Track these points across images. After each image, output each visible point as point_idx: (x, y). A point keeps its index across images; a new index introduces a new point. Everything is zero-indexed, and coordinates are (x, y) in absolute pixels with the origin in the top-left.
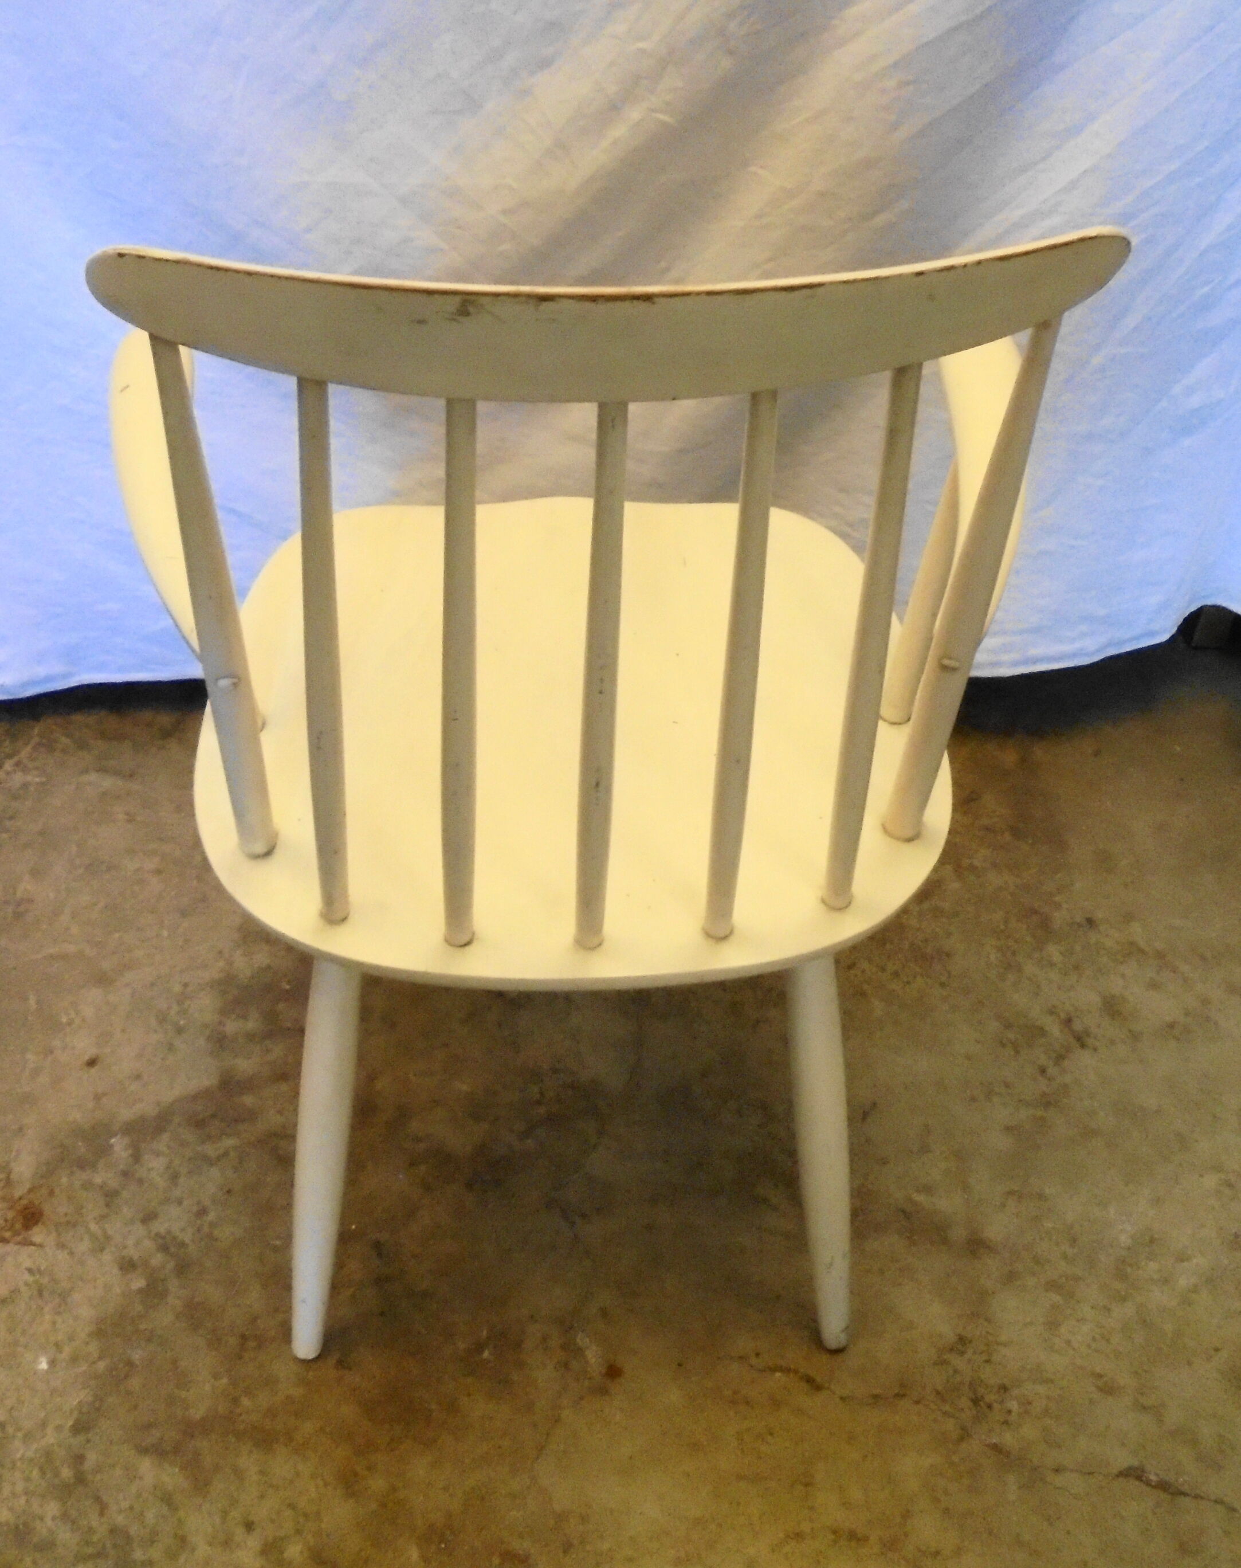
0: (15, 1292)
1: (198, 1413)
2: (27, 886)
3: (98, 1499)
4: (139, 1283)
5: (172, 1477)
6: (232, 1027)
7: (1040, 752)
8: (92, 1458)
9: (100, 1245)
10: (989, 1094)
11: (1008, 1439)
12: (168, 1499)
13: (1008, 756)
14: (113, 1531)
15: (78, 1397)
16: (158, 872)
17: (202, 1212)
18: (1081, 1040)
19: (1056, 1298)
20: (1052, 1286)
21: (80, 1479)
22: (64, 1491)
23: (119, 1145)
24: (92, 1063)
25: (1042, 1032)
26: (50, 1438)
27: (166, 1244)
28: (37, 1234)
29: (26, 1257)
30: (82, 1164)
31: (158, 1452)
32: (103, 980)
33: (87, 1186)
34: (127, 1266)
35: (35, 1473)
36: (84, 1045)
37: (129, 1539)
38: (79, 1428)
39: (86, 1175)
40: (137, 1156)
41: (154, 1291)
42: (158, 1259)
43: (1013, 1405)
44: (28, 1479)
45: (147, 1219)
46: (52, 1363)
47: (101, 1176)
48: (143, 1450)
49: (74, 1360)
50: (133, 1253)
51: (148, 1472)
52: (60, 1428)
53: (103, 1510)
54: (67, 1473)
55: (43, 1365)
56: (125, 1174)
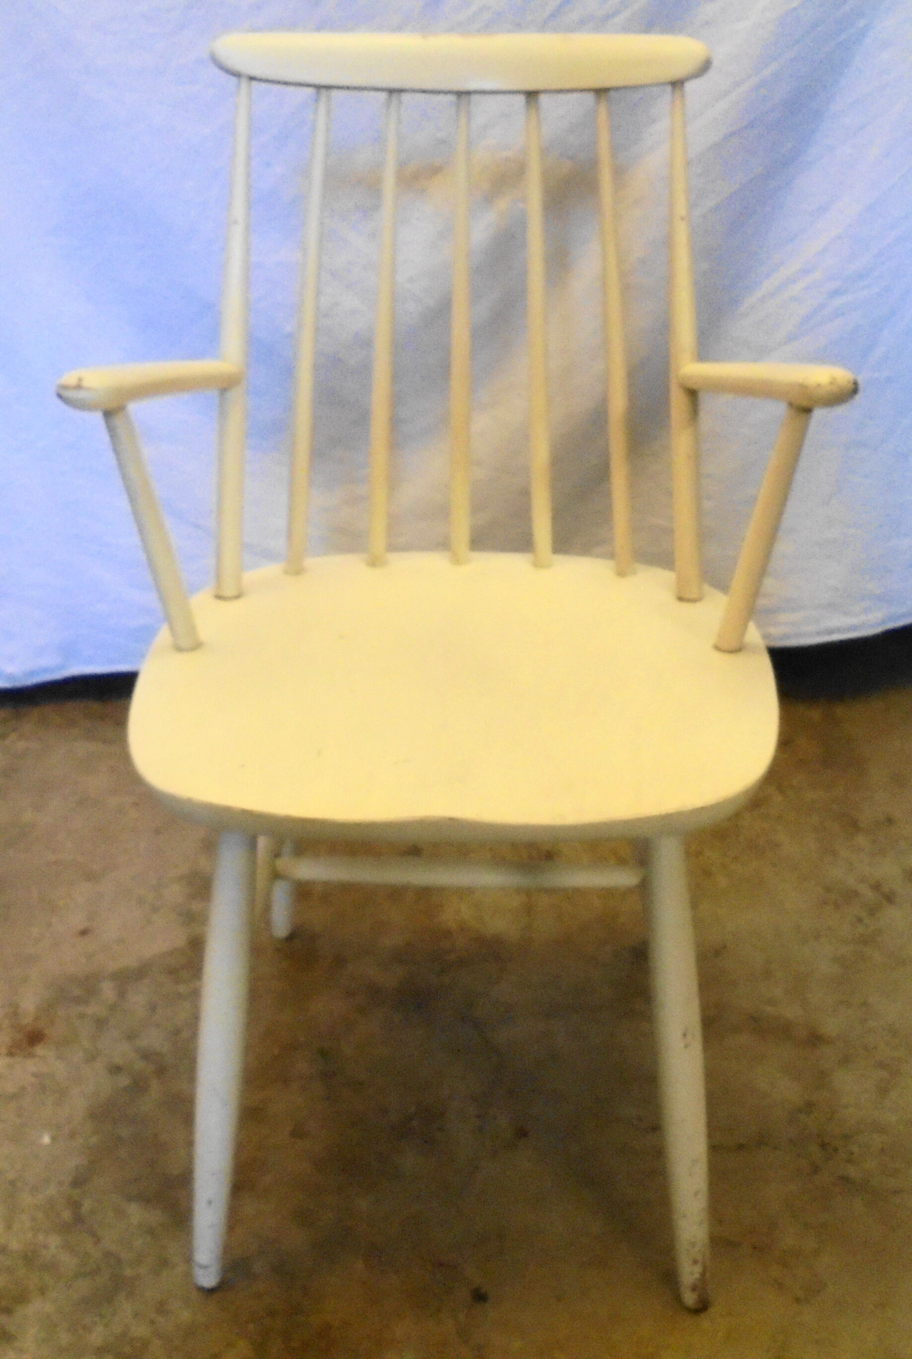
0: (23, 1088)
2: (28, 816)
3: (94, 1235)
4: (124, 1081)
5: (155, 1216)
6: (199, 906)
7: (840, 710)
8: (87, 1205)
9: (91, 1057)
10: (817, 937)
11: (852, 1171)
12: (151, 1232)
13: (815, 714)
14: (108, 1254)
15: (74, 1162)
16: (136, 804)
17: (177, 1031)
18: (890, 898)
19: (884, 1074)
20: (881, 1065)
21: (78, 1219)
22: (65, 1229)
23: (108, 990)
24: (84, 933)
25: (856, 894)
26: (52, 1190)
27: (146, 1055)
28: (39, 1050)
29: (30, 1066)
30: (77, 1000)
31: (145, 1199)
32: (91, 877)
33: (82, 1016)
34: (116, 1070)
35: (40, 1215)
36: (78, 920)
37: (119, 1261)
38: (78, 1182)
39: (81, 1009)
40: (122, 994)
41: (139, 1086)
42: (140, 1065)
43: (855, 1149)
44: (34, 1219)
45: (131, 1037)
46: (53, 1139)
47: (93, 1009)
48: (129, 1199)
49: (72, 1135)
50: (118, 1060)
51: (136, 1213)
52: (61, 1183)
53: (98, 1241)
54: (67, 1215)
55: (46, 1139)
56: (112, 1008)
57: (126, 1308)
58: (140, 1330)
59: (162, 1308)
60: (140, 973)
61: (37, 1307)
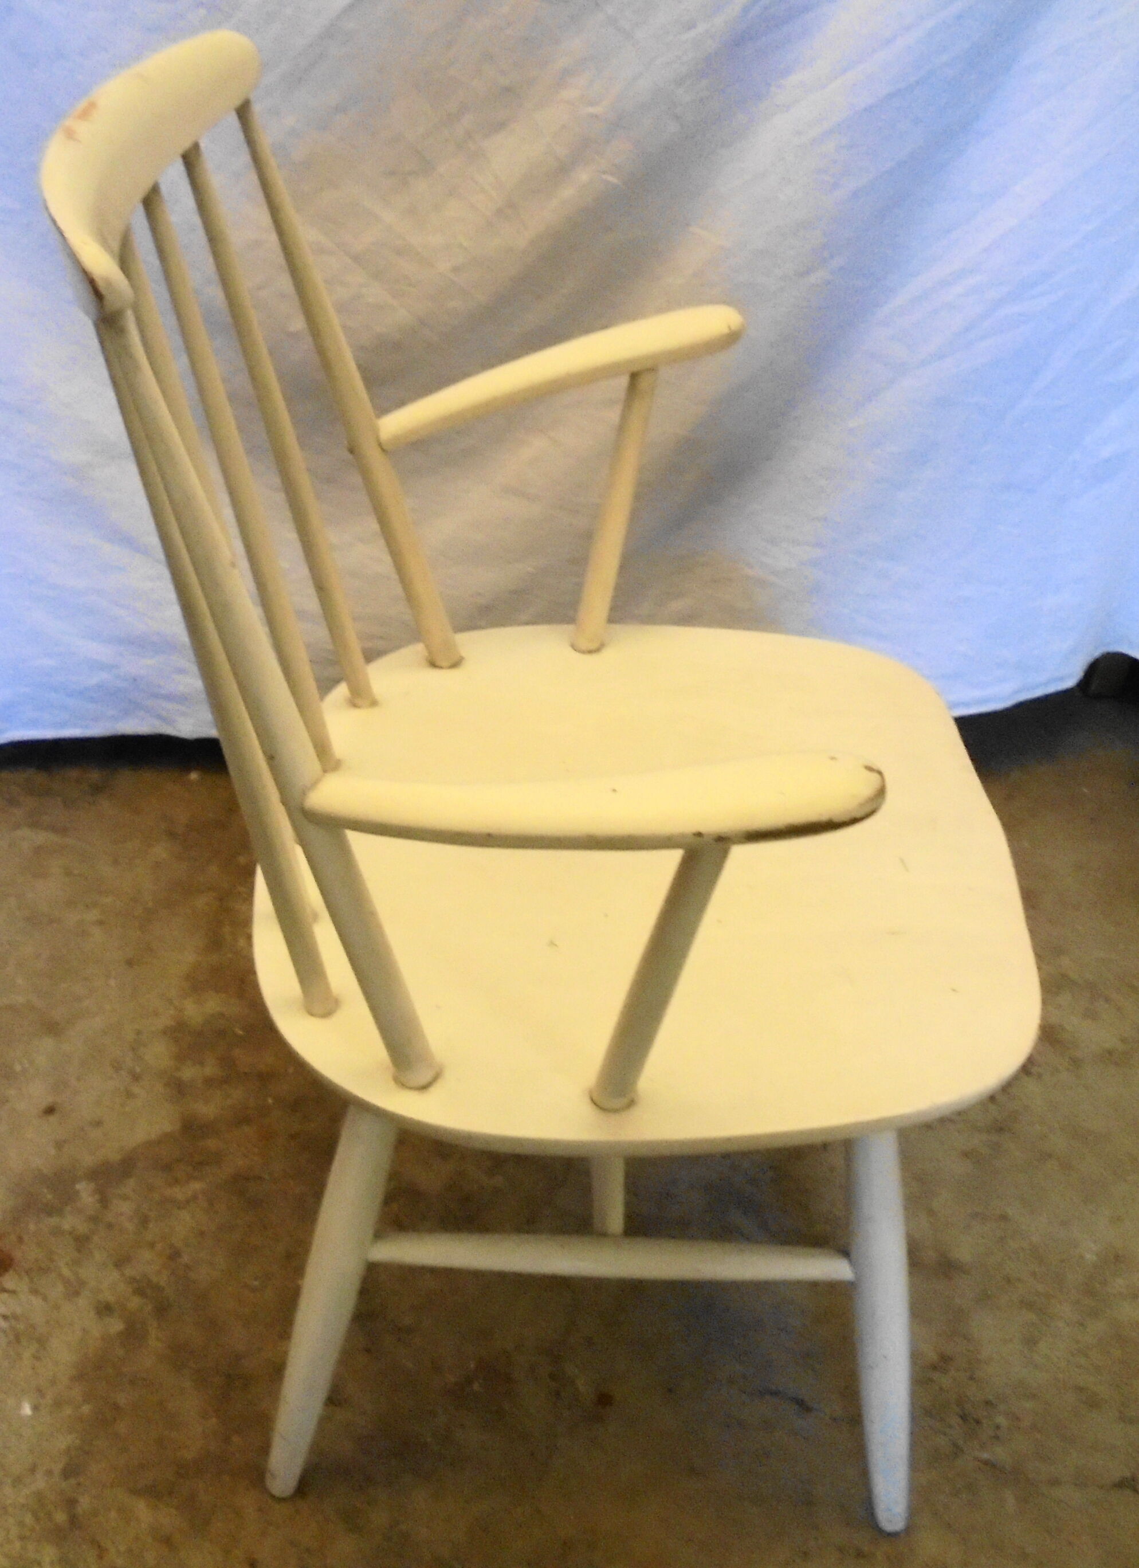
1: (190, 1453)
3: (95, 1543)
4: (116, 1325)
5: (169, 1518)
6: (188, 1073)
8: (85, 1503)
9: (74, 1290)
11: (999, 1454)
12: (167, 1540)
15: (65, 1441)
16: (100, 923)
17: (175, 1255)
21: (74, 1521)
22: (58, 1536)
23: (85, 1191)
24: (50, 1110)
26: (40, 1483)
27: (142, 1287)
28: (9, 1281)
30: (50, 1210)
31: (153, 1493)
32: (52, 1028)
34: (104, 1309)
35: (29, 1519)
36: (41, 1092)
38: (70, 1472)
39: (53, 1221)
40: (104, 1202)
41: (134, 1334)
42: (135, 1302)
43: (1001, 1420)
44: (21, 1524)
45: (120, 1262)
46: (35, 1408)
47: (69, 1222)
48: (136, 1492)
49: (58, 1404)
50: (109, 1297)
51: (144, 1513)
52: (49, 1473)
54: (61, 1517)
55: (27, 1410)
56: (94, 1219)
60: (123, 1168)
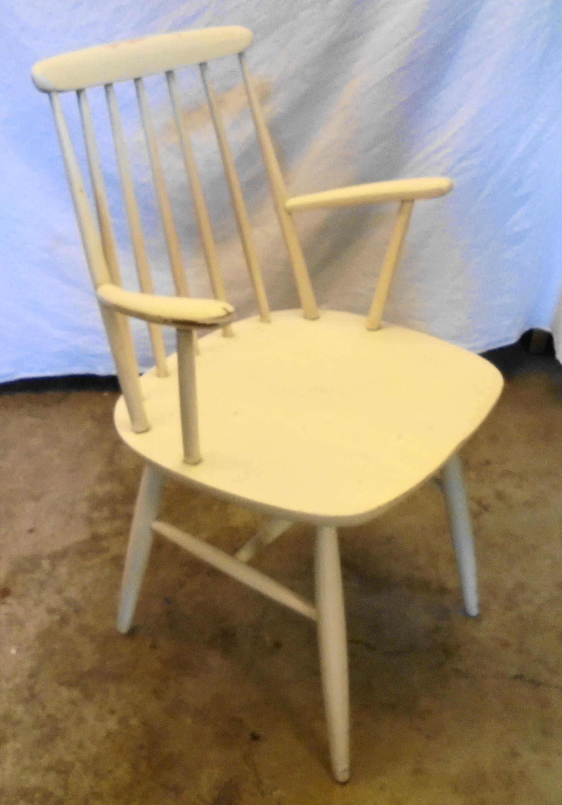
1: (86, 667)
3: (42, 705)
4: (56, 617)
5: (75, 693)
6: (96, 515)
8: (38, 688)
9: (37, 603)
12: (73, 703)
14: (49, 716)
15: (29, 664)
17: (85, 588)
18: (484, 508)
21: (33, 696)
22: (26, 701)
23: (46, 564)
24: (31, 531)
26: (18, 680)
27: (68, 602)
28: (9, 600)
29: (4, 609)
30: (28, 571)
31: (69, 685)
32: (36, 498)
33: (31, 580)
34: (51, 611)
35: (12, 694)
36: (27, 524)
37: (56, 719)
38: (33, 675)
39: (30, 575)
40: (54, 566)
41: (64, 621)
44: (9, 696)
45: (60, 591)
46: (18, 650)
47: (38, 575)
48: (61, 684)
49: (28, 649)
50: (53, 606)
51: (64, 692)
52: (22, 676)
53: (44, 708)
54: (26, 694)
55: (13, 651)
56: (49, 575)
57: (61, 745)
58: (68, 758)
59: (80, 746)
60: (63, 554)
61: (11, 746)
